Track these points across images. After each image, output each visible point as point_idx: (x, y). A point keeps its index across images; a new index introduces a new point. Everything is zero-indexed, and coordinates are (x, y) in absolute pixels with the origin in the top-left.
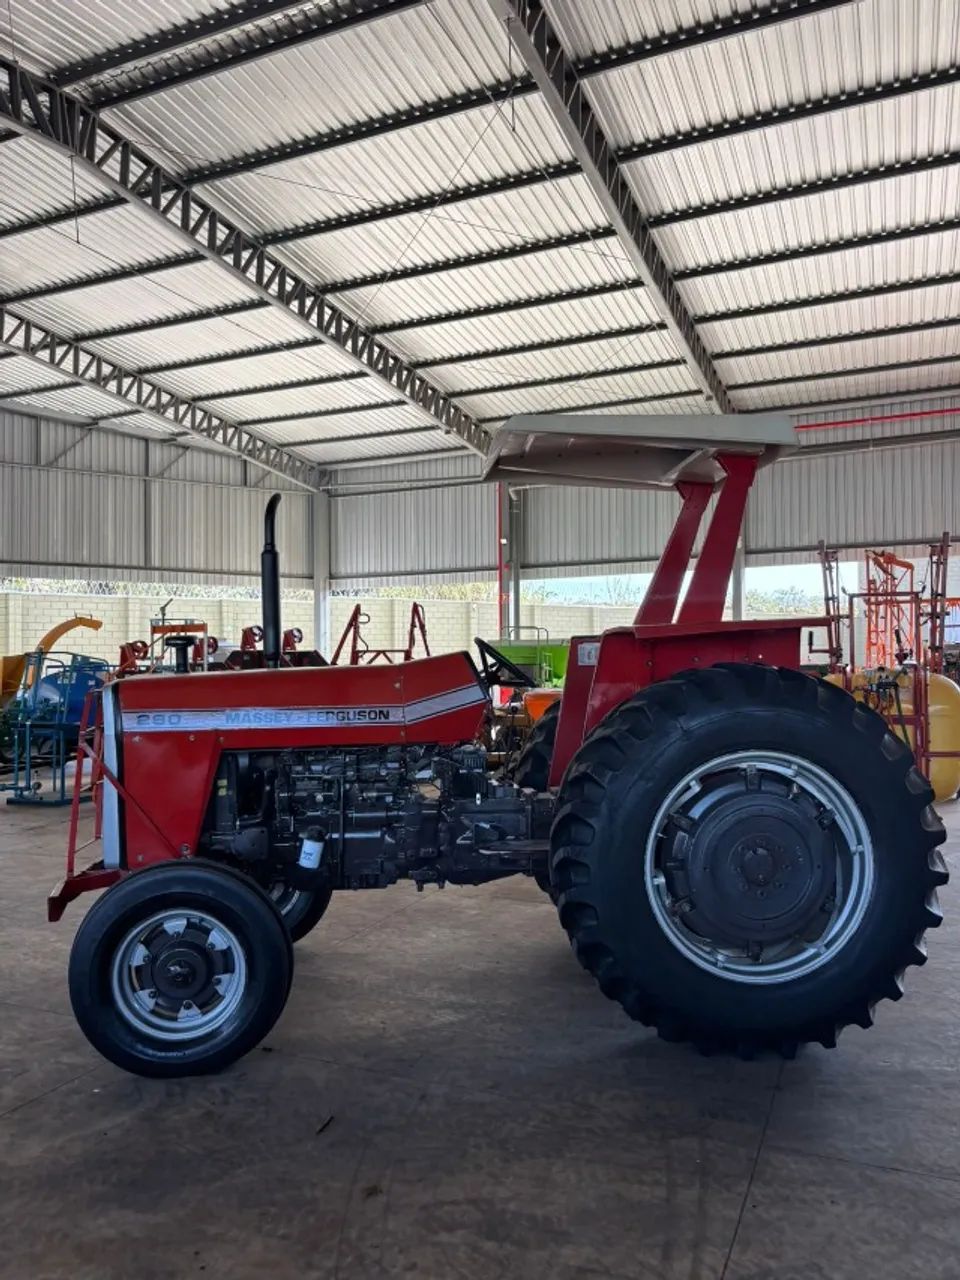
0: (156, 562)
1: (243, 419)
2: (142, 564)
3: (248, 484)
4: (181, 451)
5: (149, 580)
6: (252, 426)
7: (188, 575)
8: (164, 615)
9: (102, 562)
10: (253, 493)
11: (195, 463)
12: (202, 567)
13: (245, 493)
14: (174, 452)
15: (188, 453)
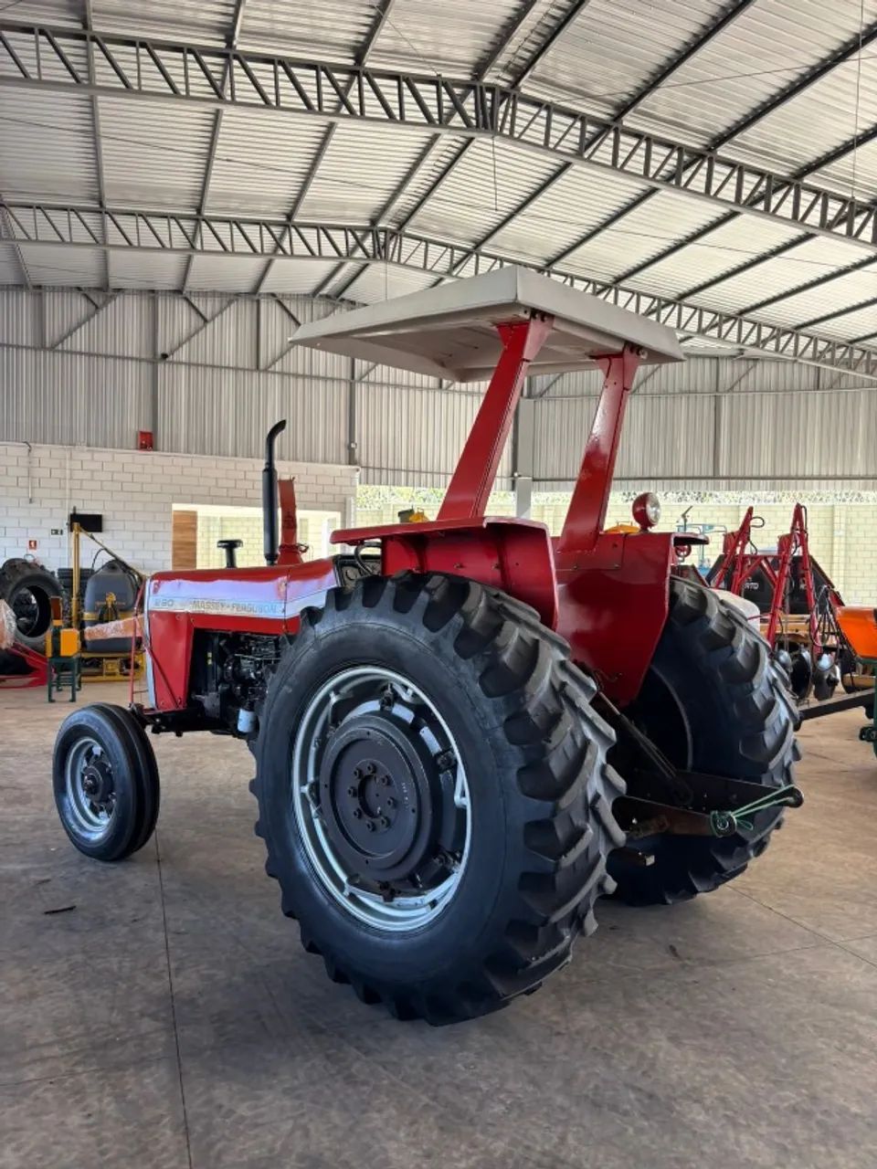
0: (723, 472)
1: (800, 323)
2: (711, 474)
3: (821, 386)
4: (751, 363)
5: (717, 488)
6: (810, 328)
7: (754, 482)
8: (685, 521)
9: (674, 475)
10: (827, 396)
11: (767, 373)
12: (769, 474)
13: (818, 396)
14: (743, 366)
15: (759, 365)
